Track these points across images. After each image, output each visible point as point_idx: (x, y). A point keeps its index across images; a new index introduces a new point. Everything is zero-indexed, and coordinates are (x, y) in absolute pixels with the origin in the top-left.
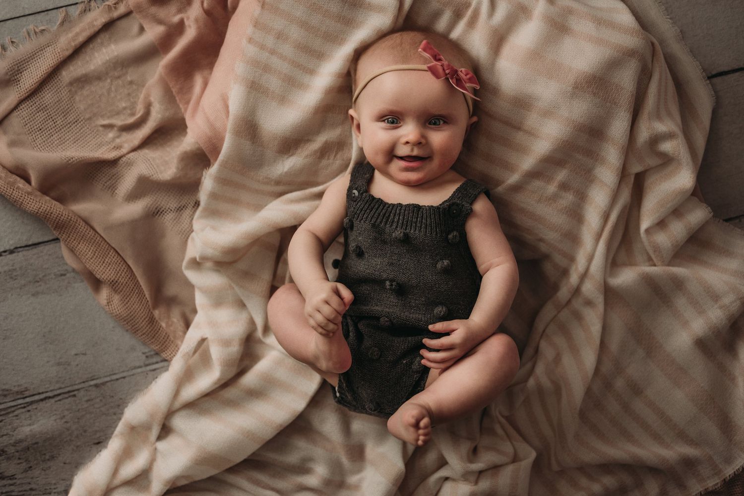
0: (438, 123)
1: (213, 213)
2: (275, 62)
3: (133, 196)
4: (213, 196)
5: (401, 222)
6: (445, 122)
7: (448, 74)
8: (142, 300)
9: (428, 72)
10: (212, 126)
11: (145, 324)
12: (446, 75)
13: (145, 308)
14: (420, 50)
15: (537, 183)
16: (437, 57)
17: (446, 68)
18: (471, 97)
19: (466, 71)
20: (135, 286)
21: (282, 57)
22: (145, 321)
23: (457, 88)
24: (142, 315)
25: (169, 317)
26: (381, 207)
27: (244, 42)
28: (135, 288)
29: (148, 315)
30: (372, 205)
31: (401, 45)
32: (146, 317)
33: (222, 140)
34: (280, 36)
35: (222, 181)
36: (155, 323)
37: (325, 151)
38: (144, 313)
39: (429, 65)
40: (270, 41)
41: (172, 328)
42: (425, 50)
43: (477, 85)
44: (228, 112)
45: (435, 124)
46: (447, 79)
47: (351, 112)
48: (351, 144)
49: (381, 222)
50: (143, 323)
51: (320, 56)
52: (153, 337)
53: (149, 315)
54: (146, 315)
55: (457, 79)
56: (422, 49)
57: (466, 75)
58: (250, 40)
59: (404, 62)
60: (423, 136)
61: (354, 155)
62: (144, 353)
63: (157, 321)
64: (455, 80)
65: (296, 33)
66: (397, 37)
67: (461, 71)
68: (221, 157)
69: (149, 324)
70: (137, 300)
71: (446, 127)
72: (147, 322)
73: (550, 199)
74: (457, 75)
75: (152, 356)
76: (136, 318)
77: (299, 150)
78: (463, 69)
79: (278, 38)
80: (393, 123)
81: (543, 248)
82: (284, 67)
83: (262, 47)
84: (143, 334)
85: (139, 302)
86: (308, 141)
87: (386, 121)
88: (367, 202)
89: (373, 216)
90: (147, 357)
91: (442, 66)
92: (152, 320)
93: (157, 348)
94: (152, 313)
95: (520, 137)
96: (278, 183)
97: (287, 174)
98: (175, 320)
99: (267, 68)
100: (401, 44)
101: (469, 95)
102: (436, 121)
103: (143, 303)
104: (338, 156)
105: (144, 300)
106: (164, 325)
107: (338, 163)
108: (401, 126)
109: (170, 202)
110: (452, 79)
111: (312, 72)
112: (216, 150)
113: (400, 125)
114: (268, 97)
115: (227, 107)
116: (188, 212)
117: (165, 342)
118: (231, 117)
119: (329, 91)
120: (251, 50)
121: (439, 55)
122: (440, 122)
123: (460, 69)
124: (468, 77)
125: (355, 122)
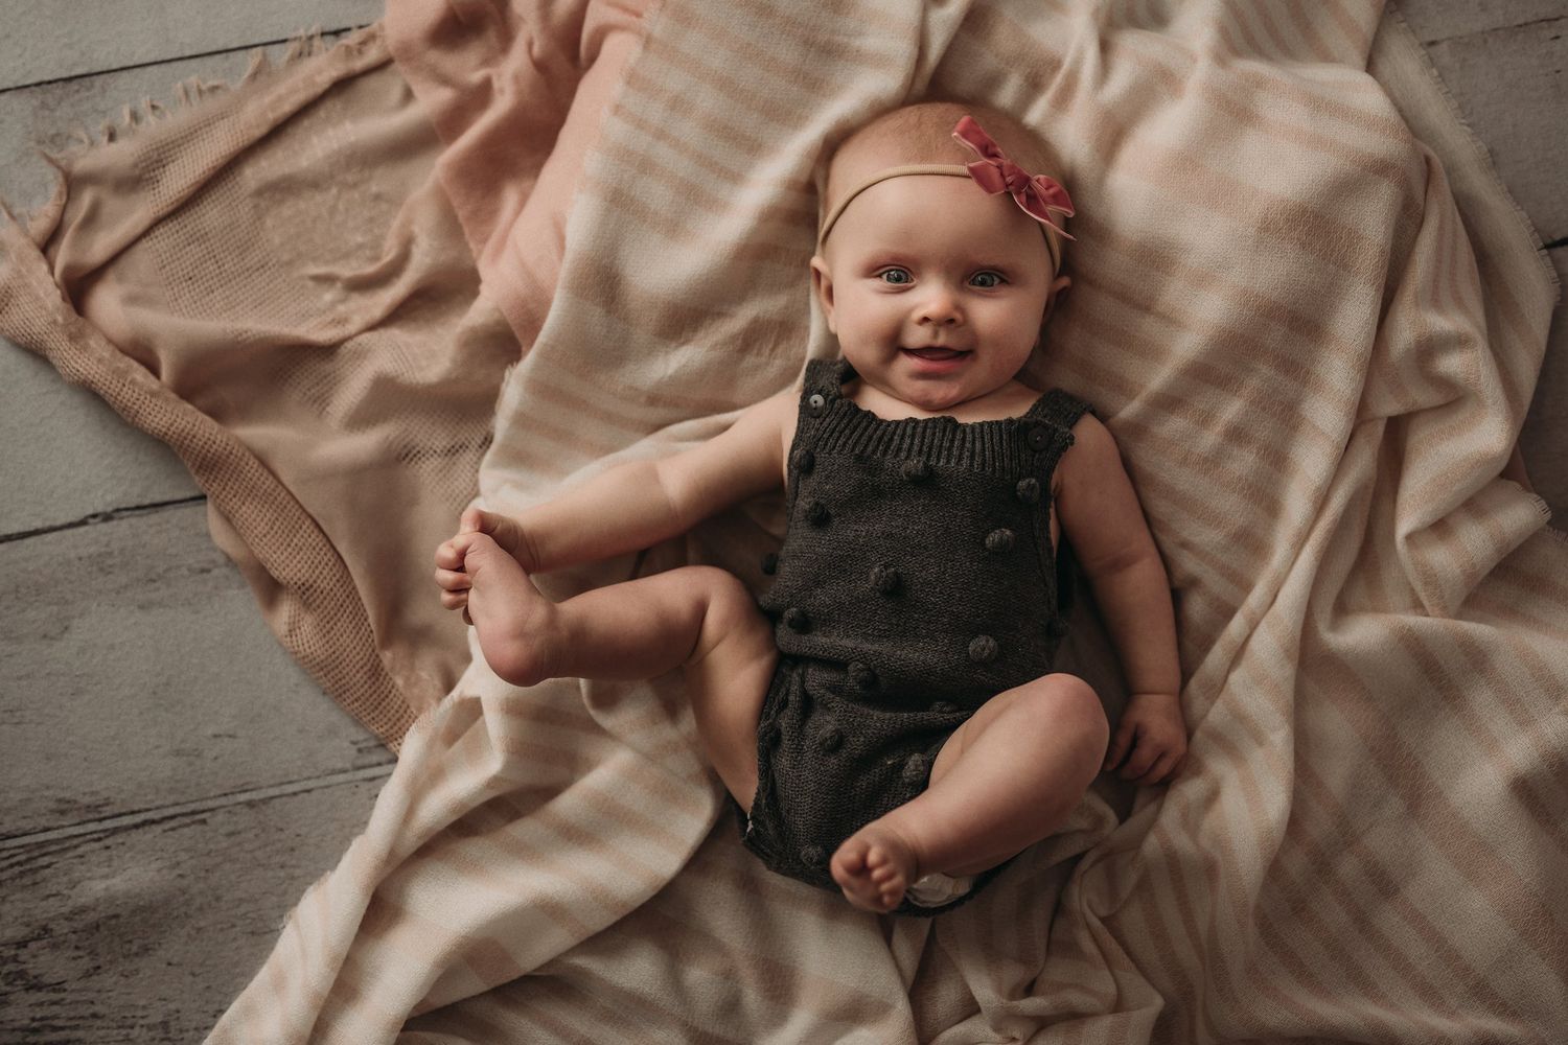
0: (989, 281)
1: (518, 458)
2: (663, 153)
3: (361, 419)
4: (522, 420)
5: (916, 448)
6: (1003, 281)
7: (1011, 184)
8: (360, 629)
9: (970, 180)
10: (529, 277)
11: (362, 677)
12: (1007, 185)
13: (364, 645)
14: (955, 134)
16: (990, 150)
17: (1006, 173)
18: (1057, 234)
19: (1047, 179)
20: (348, 597)
21: (679, 146)
22: (362, 672)
23: (1029, 213)
24: (358, 658)
25: (412, 668)
26: (874, 425)
27: (606, 113)
28: (348, 602)
29: (369, 660)
30: (855, 421)
31: (920, 125)
32: (365, 664)
33: (546, 304)
34: (678, 104)
35: (543, 390)
36: (381, 679)
37: (751, 339)
38: (362, 654)
39: (972, 165)
40: (656, 113)
41: (416, 691)
42: (965, 134)
43: (1069, 208)
44: (562, 247)
45: (983, 283)
46: (1009, 194)
47: (816, 262)
48: (807, 328)
49: (874, 452)
50: (359, 676)
51: (754, 148)
52: (376, 708)
53: (372, 660)
54: (365, 660)
55: (1028, 196)
56: (959, 132)
57: (1047, 189)
58: (617, 109)
59: (923, 159)
60: (958, 307)
61: (812, 347)
62: (354, 743)
63: (387, 674)
64: (1024, 198)
65: (708, 101)
66: (911, 114)
67: (1038, 180)
68: (542, 338)
69: (369, 678)
70: (351, 627)
71: (1005, 290)
72: (365, 673)
73: (1206, 459)
74: (1029, 187)
75: (369, 750)
76: (344, 664)
77: (701, 334)
78: (1042, 177)
79: (673, 108)
80: (898, 280)
82: (683, 167)
83: (640, 124)
84: (356, 700)
85: (354, 632)
86: (720, 315)
87: (885, 276)
88: (845, 415)
89: (859, 441)
90: (360, 751)
91: (999, 167)
92: (376, 672)
93: (381, 730)
94: (377, 656)
95: (1149, 326)
96: (653, 400)
97: (674, 380)
98: (424, 675)
99: (646, 166)
100: (920, 123)
101: (1054, 228)
102: (986, 277)
103: (361, 633)
104: (780, 350)
105: (363, 629)
106: (400, 682)
107: (777, 366)
108: (913, 287)
109: (432, 436)
110: (1019, 193)
111: (735, 178)
112: (533, 324)
113: (912, 284)
114: (645, 221)
115: (561, 239)
116: (468, 457)
117: (398, 720)
118: (569, 256)
119: (769, 215)
120: (618, 129)
121: (994, 146)
122: (993, 280)
123: (1036, 177)
124: (1051, 191)
125: (823, 283)
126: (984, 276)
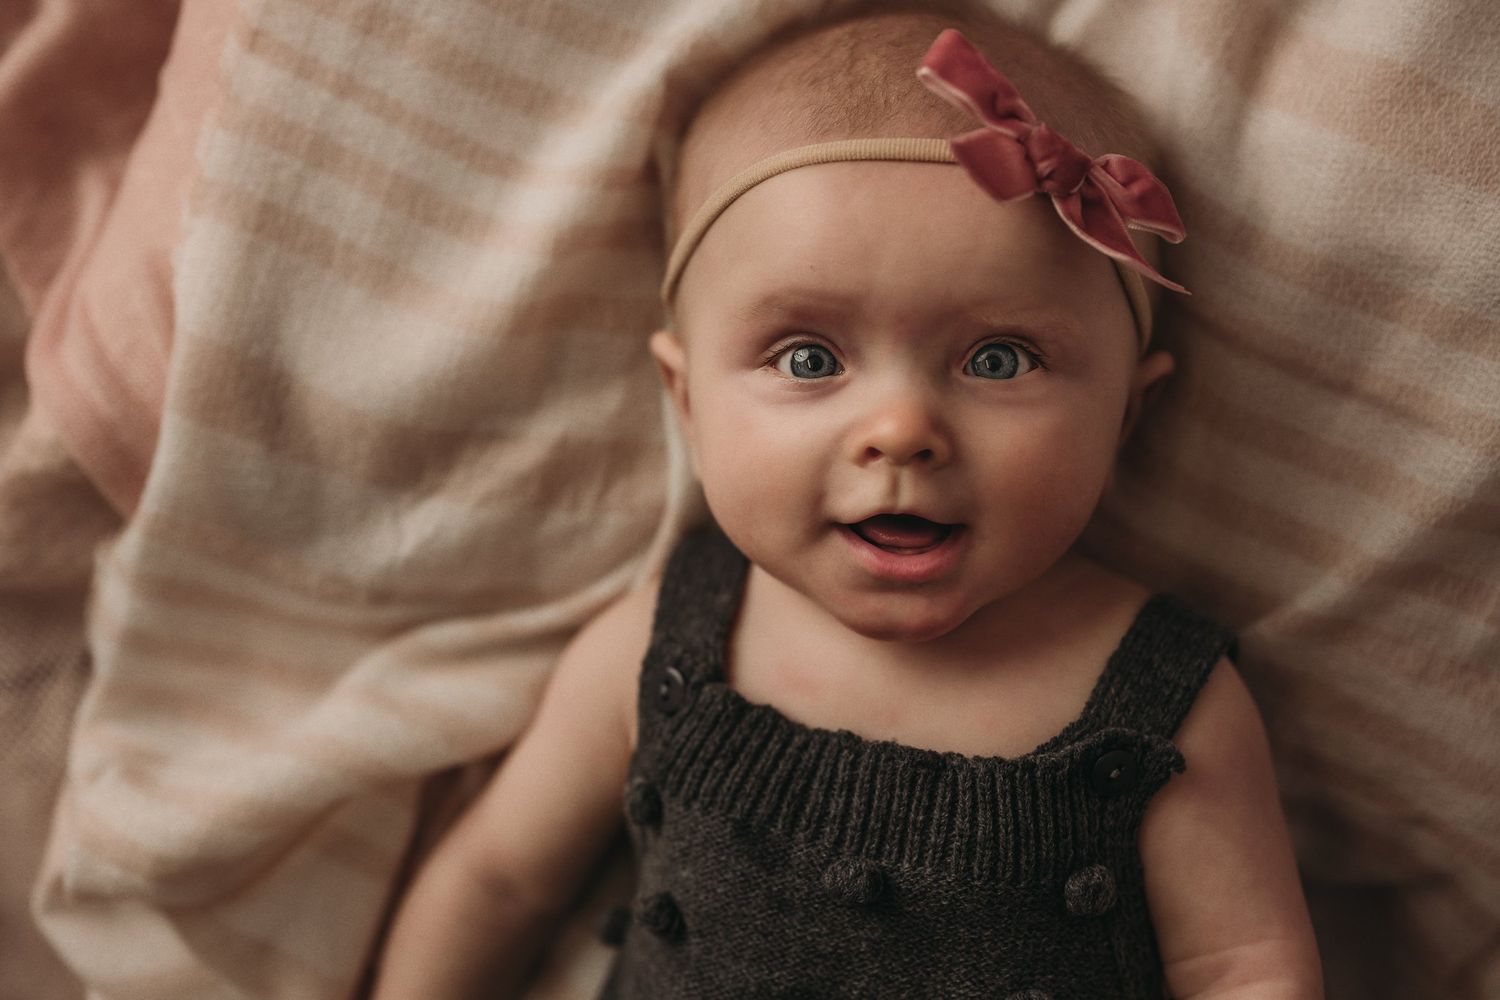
2: (355, 124)
5: (854, 820)
6: (1036, 365)
7: (1049, 177)
10: (113, 379)
12: (1039, 180)
14: (924, 71)
15: (1418, 608)
16: (1003, 104)
17: (1036, 151)
18: (1144, 278)
19: (1124, 164)
21: (385, 109)
26: (773, 746)
27: (232, 47)
30: (734, 736)
31: (853, 64)
33: (152, 432)
34: (376, 22)
37: (558, 479)
39: (962, 138)
40: (335, 44)
42: (945, 71)
43: (1172, 222)
44: (170, 327)
45: (993, 370)
46: (1044, 199)
47: (662, 345)
48: (662, 449)
49: (771, 819)
55: (1085, 204)
56: (933, 67)
57: (1125, 185)
58: (255, 40)
59: (855, 130)
60: (939, 423)
64: (1076, 206)
65: (438, 10)
66: (832, 45)
67: (1106, 166)
73: (1465, 667)
74: (1087, 181)
77: (458, 477)
78: (1114, 158)
79: (367, 31)
81: (1429, 848)
82: (397, 150)
83: (305, 68)
88: (716, 722)
89: (740, 786)
91: (1022, 140)
95: (1347, 422)
96: (381, 596)
97: (413, 566)
99: (322, 152)
101: (1140, 270)
104: (616, 495)
107: (614, 523)
108: (846, 382)
110: (1064, 198)
112: (132, 468)
114: (329, 264)
115: (166, 304)
118: (182, 347)
119: (570, 244)
120: (261, 79)
121: (1010, 94)
122: (1016, 360)
123: (1102, 159)
124: (1136, 189)
125: (679, 385)
126: (992, 351)
